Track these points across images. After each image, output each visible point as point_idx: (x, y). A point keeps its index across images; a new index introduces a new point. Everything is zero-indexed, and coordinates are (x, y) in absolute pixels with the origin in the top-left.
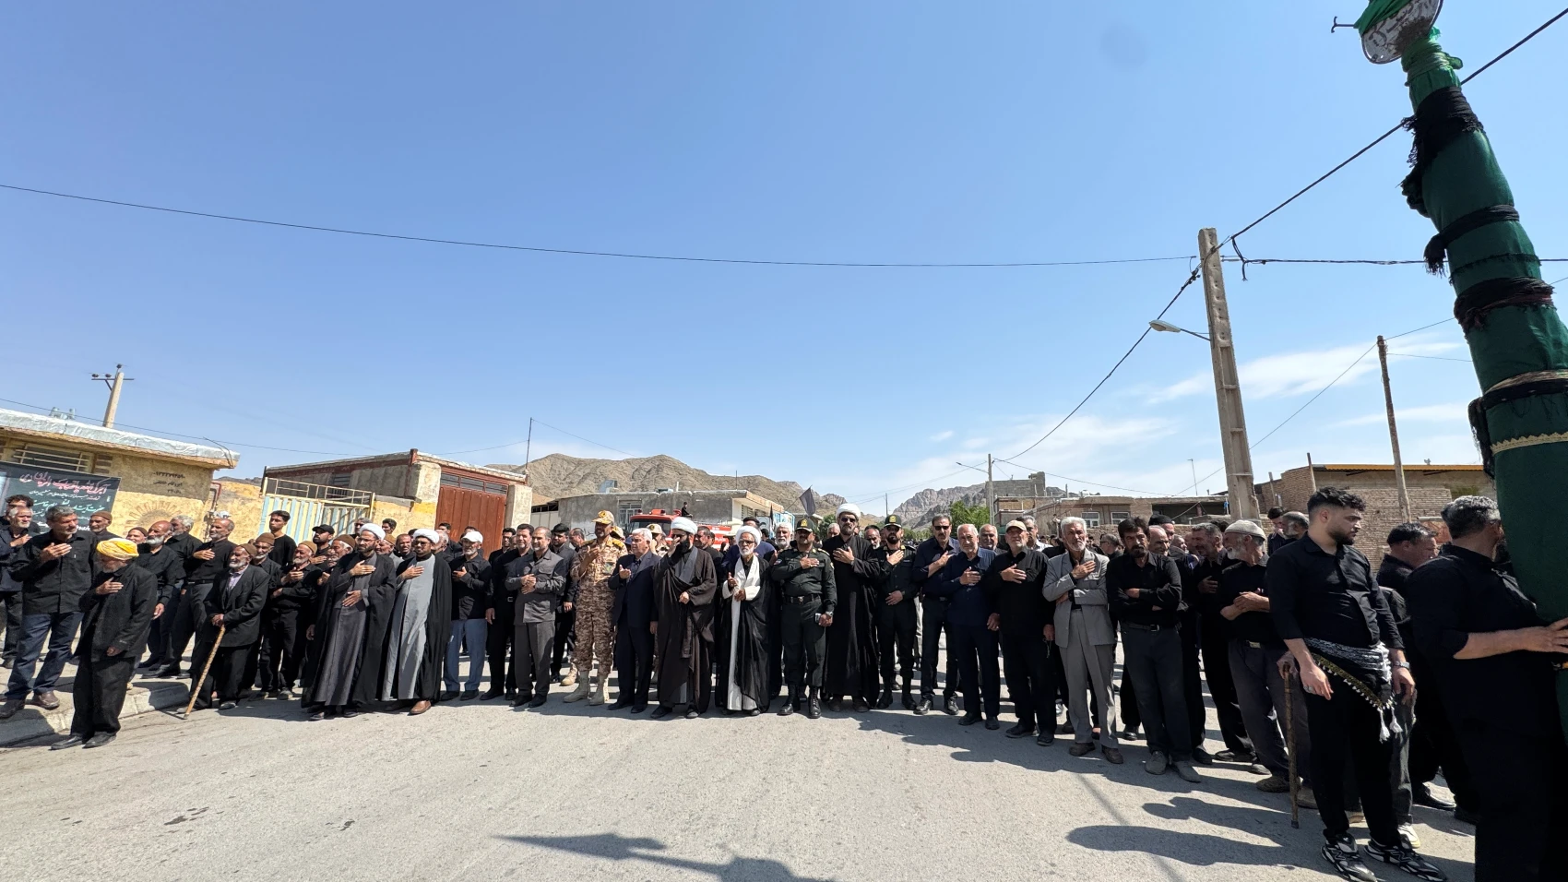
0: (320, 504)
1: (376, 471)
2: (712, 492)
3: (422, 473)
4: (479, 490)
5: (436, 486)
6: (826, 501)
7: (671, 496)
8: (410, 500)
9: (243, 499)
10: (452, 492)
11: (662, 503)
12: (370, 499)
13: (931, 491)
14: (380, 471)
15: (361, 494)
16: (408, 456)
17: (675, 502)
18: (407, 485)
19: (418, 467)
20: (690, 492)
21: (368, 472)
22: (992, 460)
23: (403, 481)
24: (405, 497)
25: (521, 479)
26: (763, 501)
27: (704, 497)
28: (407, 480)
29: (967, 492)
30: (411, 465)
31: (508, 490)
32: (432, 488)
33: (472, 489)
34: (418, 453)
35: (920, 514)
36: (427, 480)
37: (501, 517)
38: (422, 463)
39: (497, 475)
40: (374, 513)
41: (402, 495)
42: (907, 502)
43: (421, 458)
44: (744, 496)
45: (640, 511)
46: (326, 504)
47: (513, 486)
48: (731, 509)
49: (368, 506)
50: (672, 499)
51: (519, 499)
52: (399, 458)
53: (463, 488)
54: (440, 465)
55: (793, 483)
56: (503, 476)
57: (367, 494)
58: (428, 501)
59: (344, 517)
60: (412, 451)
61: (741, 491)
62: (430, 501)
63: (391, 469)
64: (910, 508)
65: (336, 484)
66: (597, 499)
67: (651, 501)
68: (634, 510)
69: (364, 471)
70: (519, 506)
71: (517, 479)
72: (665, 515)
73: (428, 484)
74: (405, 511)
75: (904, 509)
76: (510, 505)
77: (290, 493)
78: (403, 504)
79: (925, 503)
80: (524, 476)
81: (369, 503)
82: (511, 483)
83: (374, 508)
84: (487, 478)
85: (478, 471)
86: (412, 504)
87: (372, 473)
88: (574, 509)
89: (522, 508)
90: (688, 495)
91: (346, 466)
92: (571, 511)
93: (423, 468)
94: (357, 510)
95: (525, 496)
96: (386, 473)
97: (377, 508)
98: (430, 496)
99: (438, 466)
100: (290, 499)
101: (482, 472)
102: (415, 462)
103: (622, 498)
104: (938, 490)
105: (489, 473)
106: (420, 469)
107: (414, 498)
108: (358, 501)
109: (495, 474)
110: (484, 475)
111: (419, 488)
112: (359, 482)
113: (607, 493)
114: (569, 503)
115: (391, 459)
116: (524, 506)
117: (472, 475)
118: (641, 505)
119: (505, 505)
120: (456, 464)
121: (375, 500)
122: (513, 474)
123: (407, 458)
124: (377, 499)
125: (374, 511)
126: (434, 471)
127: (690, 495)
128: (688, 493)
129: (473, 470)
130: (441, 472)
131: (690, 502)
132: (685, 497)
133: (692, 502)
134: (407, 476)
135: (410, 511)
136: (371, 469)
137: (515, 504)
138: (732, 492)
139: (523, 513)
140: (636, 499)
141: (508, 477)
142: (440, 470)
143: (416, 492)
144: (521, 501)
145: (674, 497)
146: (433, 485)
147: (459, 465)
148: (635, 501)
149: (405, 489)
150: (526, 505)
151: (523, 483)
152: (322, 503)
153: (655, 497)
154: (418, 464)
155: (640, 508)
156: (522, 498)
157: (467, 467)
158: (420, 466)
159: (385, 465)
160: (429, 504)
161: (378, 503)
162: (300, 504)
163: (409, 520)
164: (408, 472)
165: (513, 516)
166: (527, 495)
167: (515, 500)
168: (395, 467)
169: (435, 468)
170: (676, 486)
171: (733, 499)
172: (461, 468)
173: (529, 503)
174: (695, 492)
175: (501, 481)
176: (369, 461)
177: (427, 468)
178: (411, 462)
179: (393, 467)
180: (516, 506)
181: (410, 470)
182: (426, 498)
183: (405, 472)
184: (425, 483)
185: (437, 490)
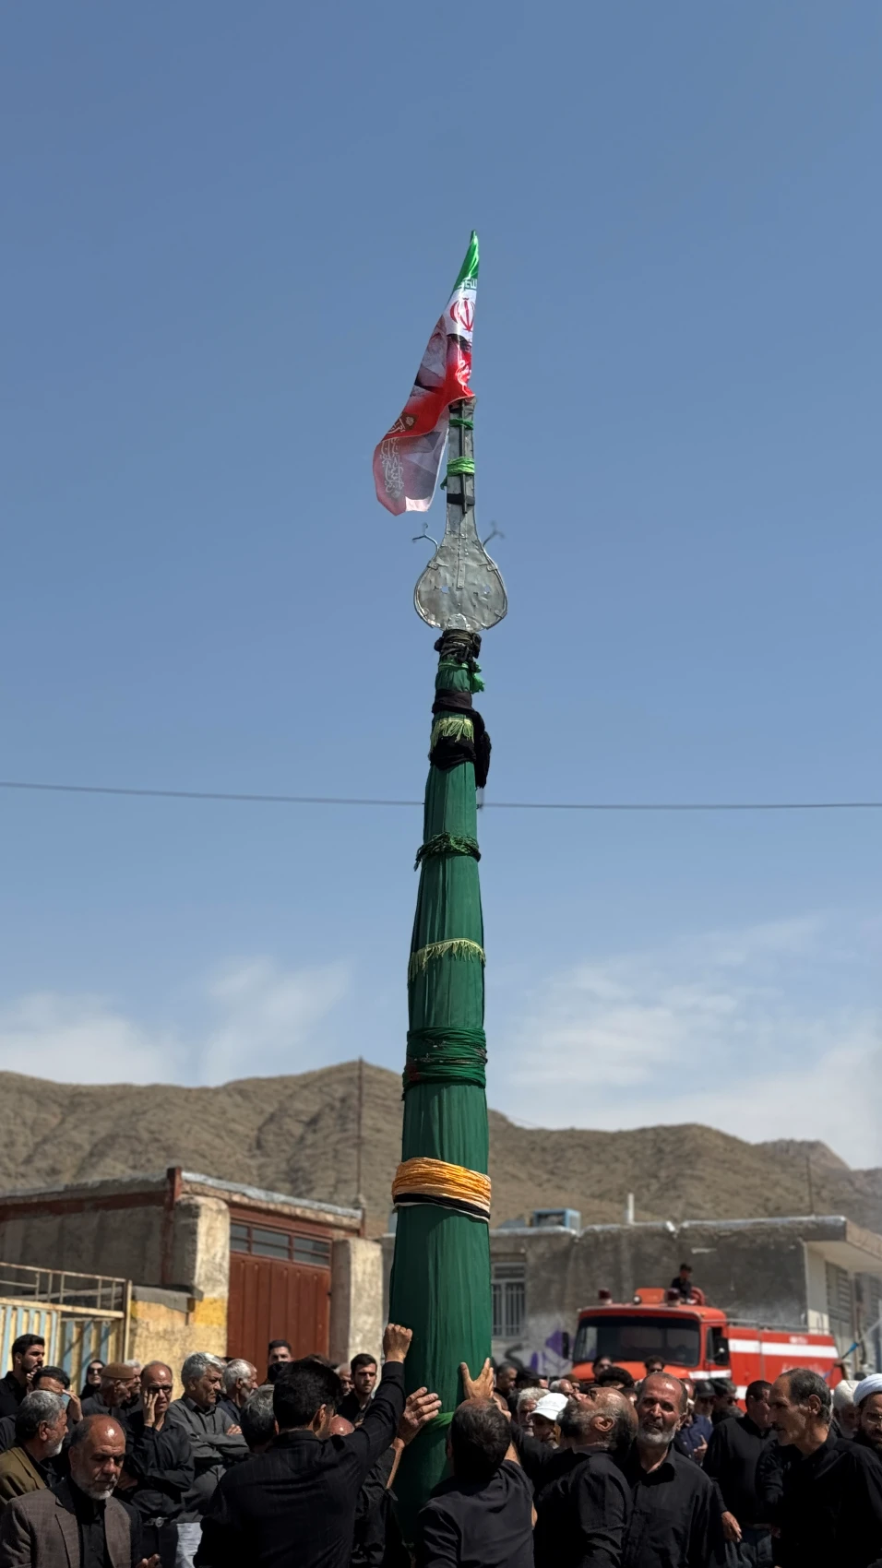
0: (54, 1315)
1: (74, 1221)
2: (740, 1223)
3: (202, 1225)
4: (281, 1257)
5: (223, 1257)
7: (613, 1237)
8: (185, 1296)
11: (587, 1262)
12: (123, 1296)
16: (163, 1183)
17: (626, 1258)
18: (166, 1256)
19: (193, 1212)
20: (671, 1227)
23: (154, 1246)
24: (165, 1284)
25: (355, 1223)
27: (714, 1239)
28: (164, 1246)
30: (172, 1206)
31: (336, 1255)
32: (218, 1260)
33: (271, 1255)
34: (185, 1175)
36: (210, 1241)
37: (324, 1325)
38: (200, 1200)
39: (311, 1216)
40: (133, 1332)
41: (156, 1281)
43: (191, 1189)
44: (838, 1234)
47: (345, 1243)
48: (801, 1276)
49: (119, 1314)
51: (360, 1278)
52: (136, 1190)
53: (256, 1254)
54: (228, 1202)
56: (321, 1217)
57: (119, 1284)
59: (77, 1341)
60: (167, 1172)
62: (215, 1295)
63: (117, 1217)
67: (555, 1256)
70: (359, 1296)
71: (346, 1221)
73: (212, 1252)
74: (180, 1324)
76: (340, 1295)
77: (13, 1293)
78: (172, 1305)
80: (359, 1213)
81: (121, 1306)
82: (339, 1235)
83: (134, 1319)
84: (293, 1226)
85: (279, 1208)
86: (191, 1306)
89: (365, 1300)
90: (669, 1235)
93: (203, 1211)
94: (98, 1324)
95: (369, 1269)
96: (101, 1227)
97: (139, 1317)
98: (216, 1282)
99: (224, 1206)
100: (15, 1308)
101: (286, 1210)
102: (180, 1197)
105: (298, 1212)
106: (196, 1216)
107: (188, 1288)
109: (309, 1214)
110: (289, 1217)
111: (195, 1264)
115: (110, 1193)
116: (369, 1296)
117: (269, 1220)
118: (522, 1268)
119: (330, 1294)
120: (244, 1195)
121: (133, 1298)
122: (339, 1210)
123: (161, 1188)
124: (138, 1297)
125: (134, 1326)
126: (220, 1217)
127: (671, 1234)
128: (665, 1229)
129: (272, 1207)
130: (228, 1220)
131: (674, 1249)
132: (657, 1239)
133: (680, 1249)
134: (164, 1233)
135: (187, 1323)
136: (59, 1219)
137: (353, 1291)
138: (801, 1223)
139: (369, 1314)
140: (508, 1249)
141: (330, 1218)
142: (228, 1215)
143: (194, 1274)
144: (363, 1281)
145: (624, 1243)
146: (219, 1255)
147: (249, 1198)
148: (506, 1254)
149: (163, 1265)
150: (373, 1293)
151: (357, 1232)
152: (57, 1311)
153: (565, 1242)
154: (192, 1202)
155: (521, 1276)
156: (364, 1273)
157: (261, 1201)
158: (197, 1207)
159: (96, 1208)
160: (215, 1301)
161: (141, 1305)
162: (29, 1317)
163: (187, 1344)
164: (168, 1223)
165: (352, 1324)
166: (372, 1264)
167: (353, 1278)
168: (129, 1211)
169: (220, 1211)
170: (626, 1207)
171: (805, 1244)
172: (252, 1203)
173: (377, 1287)
174: (686, 1224)
175: (318, 1231)
176: (48, 1199)
177: (209, 1213)
178: (173, 1197)
179: (121, 1212)
180: (356, 1295)
181: (172, 1218)
182: (209, 1288)
183: (158, 1223)
184: (208, 1250)
185: (226, 1265)
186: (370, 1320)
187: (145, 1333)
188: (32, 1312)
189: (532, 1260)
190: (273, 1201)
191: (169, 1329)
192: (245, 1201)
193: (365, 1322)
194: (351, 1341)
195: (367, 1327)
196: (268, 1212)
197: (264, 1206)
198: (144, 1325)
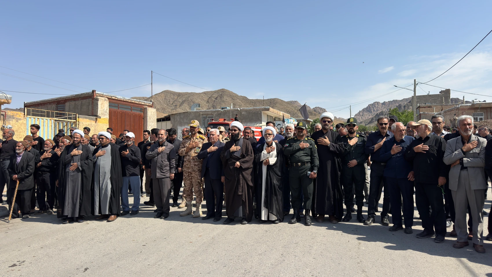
0: (52, 120)
1: (77, 102)
2: (251, 108)
3: (100, 103)
4: (129, 111)
5: (107, 110)
6: (315, 111)
7: (229, 111)
8: (95, 117)
9: (17, 119)
10: (115, 112)
11: (224, 115)
12: (76, 117)
13: (378, 103)
14: (79, 103)
15: (71, 115)
17: (231, 114)
18: (93, 109)
19: (97, 100)
20: (239, 109)
21: (73, 103)
22: (417, 83)
23: (90, 107)
24: (93, 115)
25: (150, 105)
26: (279, 112)
27: (246, 111)
28: (92, 107)
29: (400, 103)
30: (93, 99)
31: (144, 111)
32: (105, 110)
33: (125, 110)
34: (96, 92)
35: (371, 117)
36: (102, 106)
37: (142, 125)
38: (99, 97)
39: (137, 103)
40: (78, 124)
41: (91, 115)
42: (363, 110)
43: (98, 95)
44: (268, 110)
45: (213, 120)
46: (55, 120)
48: (261, 117)
49: (75, 121)
50: (229, 113)
51: (150, 115)
52: (87, 95)
53: (120, 110)
54: (108, 98)
55: (296, 101)
56: (140, 103)
57: (74, 115)
58: (105, 117)
59: (64, 126)
60: (93, 91)
61: (267, 107)
63: (84, 102)
64: (365, 113)
65: (58, 110)
66: (190, 114)
67: (218, 114)
68: (209, 119)
69: (71, 102)
70: (150, 119)
71: (147, 104)
72: (226, 122)
73: (103, 108)
74: (93, 123)
75: (361, 114)
76: (145, 119)
77: (38, 115)
78: (92, 119)
79: (374, 110)
80: (151, 103)
81: (76, 119)
82: (145, 107)
84: (132, 104)
85: (127, 100)
86: (96, 119)
87: (75, 103)
88: (178, 120)
89: (152, 119)
90: (238, 110)
91: (62, 100)
92: (177, 121)
93: (99, 100)
94: (70, 123)
96: (81, 103)
97: (80, 121)
98: (105, 115)
99: (107, 99)
100: (38, 119)
101: (129, 101)
102: (95, 97)
103: (203, 113)
104: (382, 102)
105: (133, 102)
106: (98, 101)
107: (97, 116)
108: (70, 118)
109: (136, 102)
110: (131, 103)
111: (99, 111)
112: (69, 108)
113: (195, 110)
114: (176, 116)
115: (83, 96)
116: (153, 119)
117: (124, 103)
118: (213, 117)
119: (143, 118)
120: (116, 97)
121: (78, 117)
122: (146, 102)
123: (91, 95)
124: (79, 117)
125: (79, 123)
126: (105, 101)
127: (239, 110)
128: (238, 109)
129: (125, 100)
130: (108, 102)
131: (239, 113)
132: (236, 111)
133: (240, 113)
134: (92, 105)
135: (96, 123)
136: (75, 102)
137: (148, 118)
138: (261, 108)
139: (153, 122)
140: (210, 113)
141: (143, 103)
142: (108, 101)
143: (98, 113)
144: (151, 116)
145: (230, 112)
146: (106, 109)
147: (117, 98)
148: (210, 114)
149: (92, 111)
150: (154, 118)
151: (151, 106)
152: (53, 120)
153: (220, 112)
154: (97, 98)
155: (213, 118)
156: (151, 114)
157: (122, 99)
158: (98, 99)
159: (81, 99)
160: (105, 119)
161: (80, 119)
162: (44, 121)
163: (96, 127)
164: (93, 102)
165: (148, 124)
166: (154, 113)
167: (148, 115)
168: (86, 100)
169: (105, 100)
170: (231, 106)
171: (262, 112)
172: (118, 99)
173: (155, 117)
174: (241, 109)
175: (140, 106)
176: (73, 98)
177: (101, 100)
178: (93, 97)
179: (85, 100)
180: (149, 119)
181: (93, 101)
182: (103, 116)
183: (91, 102)
184: (102, 108)
185: (108, 111)
186: (153, 124)
187: (82, 125)
188: (44, 120)
189: (214, 115)
190: (125, 99)
191: (90, 124)
192: (117, 99)
193: (152, 124)
194: (148, 127)
195: (153, 125)
196: (124, 101)
197: (123, 100)
198: (82, 123)
